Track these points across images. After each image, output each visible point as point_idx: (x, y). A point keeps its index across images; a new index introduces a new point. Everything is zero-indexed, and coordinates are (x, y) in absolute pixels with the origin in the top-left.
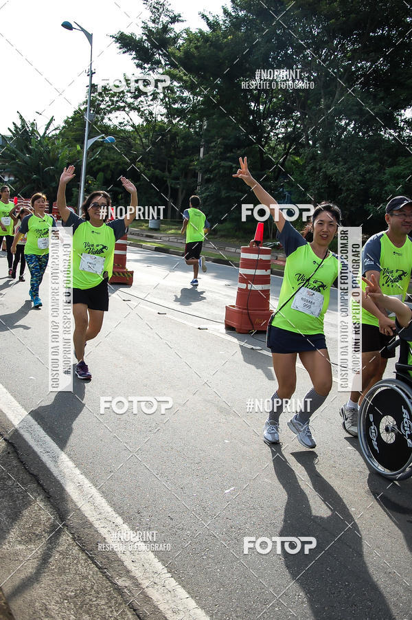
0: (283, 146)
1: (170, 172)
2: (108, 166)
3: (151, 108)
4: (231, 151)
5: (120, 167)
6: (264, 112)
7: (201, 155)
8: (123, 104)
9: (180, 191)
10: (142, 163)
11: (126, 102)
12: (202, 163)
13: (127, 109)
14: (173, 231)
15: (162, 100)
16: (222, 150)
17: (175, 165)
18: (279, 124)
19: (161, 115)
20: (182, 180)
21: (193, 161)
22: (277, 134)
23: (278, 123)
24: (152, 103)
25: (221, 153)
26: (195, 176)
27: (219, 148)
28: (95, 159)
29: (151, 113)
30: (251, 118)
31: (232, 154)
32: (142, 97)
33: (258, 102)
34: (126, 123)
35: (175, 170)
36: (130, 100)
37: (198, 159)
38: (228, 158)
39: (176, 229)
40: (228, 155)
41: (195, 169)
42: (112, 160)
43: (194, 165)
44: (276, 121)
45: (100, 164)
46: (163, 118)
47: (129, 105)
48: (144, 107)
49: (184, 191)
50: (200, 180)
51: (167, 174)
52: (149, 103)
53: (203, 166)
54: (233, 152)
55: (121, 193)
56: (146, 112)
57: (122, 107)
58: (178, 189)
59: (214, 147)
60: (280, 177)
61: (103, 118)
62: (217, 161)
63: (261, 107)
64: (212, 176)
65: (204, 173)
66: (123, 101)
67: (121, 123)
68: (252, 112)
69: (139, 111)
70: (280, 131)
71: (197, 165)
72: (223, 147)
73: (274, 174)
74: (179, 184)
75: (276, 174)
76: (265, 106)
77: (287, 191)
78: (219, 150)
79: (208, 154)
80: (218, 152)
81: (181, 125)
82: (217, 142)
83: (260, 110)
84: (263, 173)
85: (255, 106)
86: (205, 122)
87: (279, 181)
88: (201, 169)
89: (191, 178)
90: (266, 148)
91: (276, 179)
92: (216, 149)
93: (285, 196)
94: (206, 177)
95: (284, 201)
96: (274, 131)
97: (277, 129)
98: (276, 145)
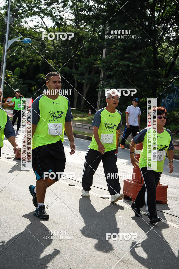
0: (174, 48)
1: (77, 68)
2: (24, 62)
3: (61, 14)
4: (129, 53)
5: (34, 63)
6: (158, 19)
7: (104, 55)
8: (37, 10)
9: (85, 85)
10: (53, 61)
11: (40, 8)
12: (104, 62)
13: (41, 14)
14: (78, 118)
15: (71, 7)
16: (121, 51)
17: (81, 64)
18: (171, 29)
19: (71, 20)
20: (87, 75)
21: (97, 60)
22: (169, 38)
23: (170, 28)
24: (62, 9)
25: (121, 54)
26: (98, 72)
27: (119, 49)
28: (13, 56)
29: (61, 19)
30: (147, 23)
31: (129, 55)
32: (55, 4)
33: (153, 11)
34: (40, 26)
35: (81, 67)
36: (44, 7)
37: (101, 59)
38: (126, 58)
39: (81, 117)
40: (126, 55)
41: (98, 67)
42: (27, 57)
43: (98, 64)
44: (168, 27)
45: (17, 60)
46: (72, 22)
47: (43, 11)
48: (56, 14)
49: (88, 85)
50: (102, 76)
51: (74, 70)
52: (60, 9)
53: (105, 64)
54: (131, 54)
55: (34, 85)
56: (58, 17)
57: (37, 12)
58: (83, 83)
59: (115, 48)
60: (170, 74)
61: (20, 22)
62: (117, 60)
63: (156, 14)
64: (112, 73)
65: (106, 70)
66: (38, 8)
67: (35, 26)
68: (148, 19)
69: (52, 16)
70: (171, 35)
71: (100, 63)
72: (122, 49)
73: (166, 72)
74: (84, 79)
75: (167, 72)
76: (160, 13)
77: (176, 86)
78: (119, 51)
79: (109, 54)
80: (118, 53)
81: (86, 29)
82: (118, 44)
83: (155, 17)
84: (156, 70)
85: (150, 13)
86: (108, 28)
87: (169, 77)
88: (103, 67)
89: (95, 74)
90: (159, 49)
91: (167, 76)
92: (115, 51)
93: (174, 90)
94: (107, 73)
95: (173, 95)
96: (166, 35)
97: (169, 33)
98: (168, 47)
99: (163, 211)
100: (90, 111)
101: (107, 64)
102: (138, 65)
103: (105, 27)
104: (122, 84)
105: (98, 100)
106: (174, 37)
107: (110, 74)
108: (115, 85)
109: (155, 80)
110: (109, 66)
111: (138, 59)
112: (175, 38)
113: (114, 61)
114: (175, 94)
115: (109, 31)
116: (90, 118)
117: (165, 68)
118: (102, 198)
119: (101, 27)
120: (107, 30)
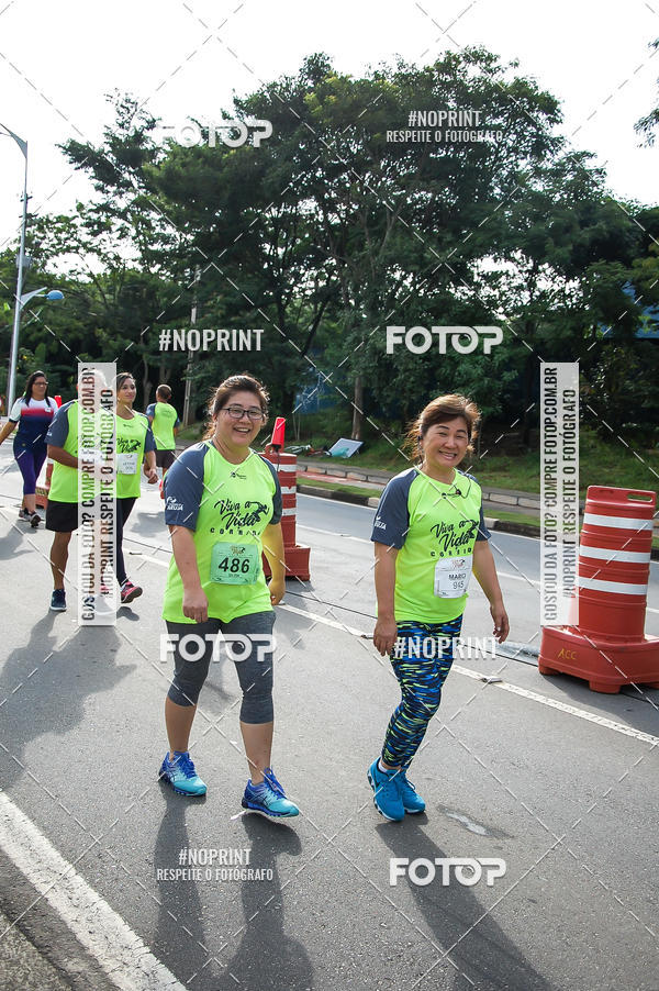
0: (313, 307)
4: (237, 314)
6: (284, 257)
7: (193, 319)
8: (75, 244)
9: (162, 372)
10: (105, 331)
11: (79, 241)
13: (82, 250)
15: (134, 239)
18: (306, 276)
19: (133, 260)
22: (304, 290)
23: (304, 275)
24: (118, 242)
25: (223, 316)
27: (219, 308)
28: (33, 324)
29: (117, 258)
30: (266, 266)
31: (238, 318)
32: (104, 233)
33: (275, 244)
34: (79, 270)
35: (154, 340)
36: (85, 238)
37: (189, 325)
38: (232, 324)
40: (233, 319)
44: (302, 272)
45: (40, 330)
46: (135, 264)
47: (84, 245)
48: (107, 249)
49: (168, 373)
51: (142, 345)
52: (114, 242)
54: (240, 316)
56: (111, 256)
57: (73, 248)
58: (158, 369)
59: (213, 307)
61: (45, 264)
63: (281, 251)
66: (76, 239)
67: (71, 271)
68: (268, 258)
69: (99, 253)
70: (308, 285)
72: (225, 307)
74: (160, 360)
76: (286, 249)
78: (220, 312)
79: (203, 317)
81: (162, 275)
83: (278, 255)
85: (271, 249)
86: (199, 272)
90: (288, 310)
92: (214, 310)
93: (316, 380)
95: (315, 387)
96: (299, 285)
97: (304, 282)
98: (302, 305)
99: (303, 594)
103: (194, 271)
105: (186, 398)
106: (312, 289)
112: (314, 291)
114: (318, 385)
115: (201, 278)
120: (198, 276)
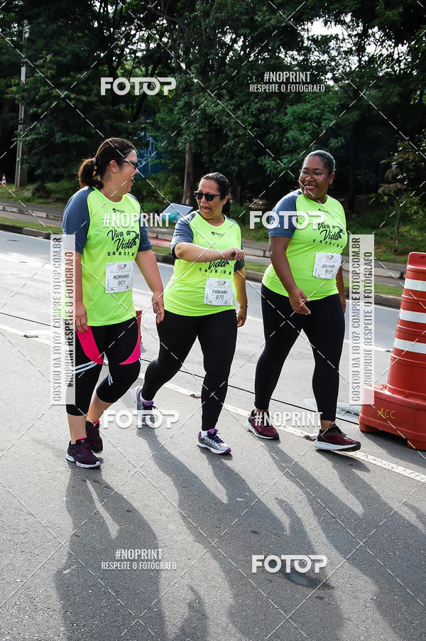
0: (143, 69)
4: (67, 75)
12: (24, 90)
16: (54, 72)
18: (137, 37)
22: (135, 52)
23: (135, 35)
27: (50, 68)
30: (96, 25)
31: (69, 79)
37: (19, 84)
40: (63, 80)
41: (14, 99)
43: (12, 92)
50: (22, 115)
53: (26, 94)
59: (42, 66)
60: (140, 115)
63: (111, 9)
64: (40, 111)
65: (29, 105)
68: (97, 16)
70: (139, 47)
71: (17, 92)
72: (55, 67)
73: (132, 111)
75: (135, 111)
76: (116, 8)
77: (151, 136)
78: (49, 71)
79: (32, 76)
80: (48, 74)
82: (46, 59)
83: (108, 13)
84: (116, 108)
85: (101, 6)
86: (27, 27)
87: (138, 121)
88: (23, 98)
89: (9, 112)
90: (119, 72)
91: (135, 118)
92: (44, 69)
93: (148, 143)
94: (31, 111)
95: (147, 151)
96: (129, 46)
97: (135, 43)
98: (133, 68)
100: (4, 178)
101: (29, 93)
102: (84, 98)
103: (23, 26)
104: (58, 132)
105: (18, 159)
106: (143, 50)
107: (37, 111)
108: (46, 131)
109: (114, 125)
110: (34, 98)
111: (84, 88)
112: (145, 53)
113: (41, 88)
114: (150, 149)
115: (30, 34)
116: (3, 191)
117: (130, 105)
118: (25, 336)
119: (15, 27)
120: (26, 32)
